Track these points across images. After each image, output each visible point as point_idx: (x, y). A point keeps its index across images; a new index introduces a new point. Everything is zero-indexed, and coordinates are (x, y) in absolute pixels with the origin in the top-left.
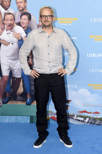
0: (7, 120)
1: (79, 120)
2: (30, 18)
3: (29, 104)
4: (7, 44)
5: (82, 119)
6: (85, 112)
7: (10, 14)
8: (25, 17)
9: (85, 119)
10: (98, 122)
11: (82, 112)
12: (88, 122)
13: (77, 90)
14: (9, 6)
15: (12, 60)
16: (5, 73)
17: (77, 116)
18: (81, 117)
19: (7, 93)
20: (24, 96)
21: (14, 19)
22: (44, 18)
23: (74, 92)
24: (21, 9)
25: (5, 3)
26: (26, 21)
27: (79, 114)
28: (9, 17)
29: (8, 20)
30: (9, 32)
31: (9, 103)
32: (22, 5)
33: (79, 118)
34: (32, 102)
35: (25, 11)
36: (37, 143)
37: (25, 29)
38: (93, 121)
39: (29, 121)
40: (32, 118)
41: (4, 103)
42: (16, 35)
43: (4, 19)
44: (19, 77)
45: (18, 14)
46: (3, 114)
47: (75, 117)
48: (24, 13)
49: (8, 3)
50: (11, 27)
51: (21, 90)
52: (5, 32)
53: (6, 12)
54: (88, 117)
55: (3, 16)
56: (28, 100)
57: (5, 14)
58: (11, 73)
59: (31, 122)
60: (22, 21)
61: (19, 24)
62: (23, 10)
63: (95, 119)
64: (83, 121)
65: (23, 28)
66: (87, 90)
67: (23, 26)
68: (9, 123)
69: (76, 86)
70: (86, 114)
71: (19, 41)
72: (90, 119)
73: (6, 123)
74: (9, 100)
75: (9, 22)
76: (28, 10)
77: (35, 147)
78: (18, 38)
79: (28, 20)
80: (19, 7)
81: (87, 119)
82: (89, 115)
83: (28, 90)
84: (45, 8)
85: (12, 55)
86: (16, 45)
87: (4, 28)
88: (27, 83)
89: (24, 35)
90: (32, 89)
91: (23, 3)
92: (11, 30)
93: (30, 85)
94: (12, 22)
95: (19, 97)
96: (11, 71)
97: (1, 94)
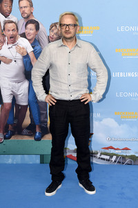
0: (10, 160)
1: (104, 159)
2: (37, 28)
3: (38, 139)
4: (8, 61)
5: (108, 157)
6: (112, 148)
7: (12, 22)
8: (31, 26)
9: (111, 157)
10: (128, 161)
11: (107, 148)
12: (115, 161)
13: (101, 120)
14: (10, 12)
15: (16, 82)
16: (7, 100)
17: (101, 154)
18: (106, 154)
19: (10, 126)
21: (17, 29)
22: (64, 27)
24: (26, 15)
25: (5, 9)
26: (32, 32)
27: (103, 151)
28: (10, 26)
29: (9, 30)
30: (10, 45)
31: (13, 138)
32: (27, 10)
33: (103, 156)
35: (31, 18)
36: (50, 190)
37: (32, 42)
38: (122, 160)
39: (38, 161)
40: (42, 157)
41: (5, 138)
42: (20, 50)
43: (4, 29)
44: (25, 104)
45: (22, 22)
46: (5, 153)
47: (98, 155)
48: (29, 20)
49: (8, 8)
50: (13, 39)
51: (27, 121)
52: (5, 46)
53: (6, 19)
54: (115, 155)
55: (2, 25)
56: (37, 134)
57: (5, 23)
58: (14, 99)
59: (42, 162)
61: (23, 35)
62: (28, 17)
63: (124, 157)
64: (109, 160)
65: (29, 40)
66: (113, 120)
67: (29, 38)
68: (12, 164)
69: (99, 115)
70: (112, 151)
71: (24, 57)
72: (117, 157)
73: (9, 164)
74: (13, 134)
75: (11, 33)
76: (36, 17)
77: (47, 194)
78: (22, 54)
79: (35, 30)
80: (23, 13)
81: (114, 158)
82: (117, 152)
83: (37, 121)
84: (66, 14)
85: (16, 76)
86: (20, 63)
87: (4, 41)
88: (35, 112)
89: (30, 49)
90: (42, 119)
91: (28, 8)
92: (13, 43)
93: (40, 114)
94: (15, 33)
95: (25, 131)
96: (14, 97)
97: (1, 126)
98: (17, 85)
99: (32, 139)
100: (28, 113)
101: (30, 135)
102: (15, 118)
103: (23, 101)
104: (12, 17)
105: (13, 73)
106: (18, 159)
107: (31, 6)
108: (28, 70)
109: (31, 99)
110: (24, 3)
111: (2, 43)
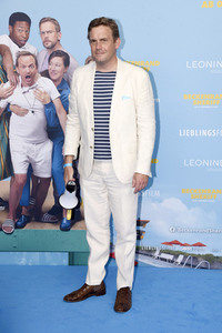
0: (23, 259)
1: (165, 260)
2: (67, 62)
3: (66, 229)
4: (23, 113)
5: (171, 257)
6: (177, 243)
7: (29, 54)
8: (57, 60)
9: (177, 256)
10: (201, 263)
11: (171, 243)
12: (182, 264)
13: (160, 201)
14: (26, 39)
15: (33, 143)
17: (161, 252)
18: (169, 252)
21: (37, 64)
23: (154, 205)
24: (50, 44)
25: (18, 34)
26: (58, 69)
27: (165, 247)
28: (26, 60)
29: (24, 67)
30: (26, 89)
31: (28, 227)
32: (51, 37)
33: (163, 256)
34: (72, 225)
35: (57, 49)
37: (58, 83)
38: (192, 262)
39: (65, 261)
40: (72, 256)
41: (16, 227)
42: (40, 95)
43: (17, 65)
45: (43, 55)
46: (15, 249)
47: (156, 254)
48: (55, 52)
49: (24, 34)
50: (30, 80)
51: (50, 201)
52: (18, 90)
53: (21, 50)
54: (182, 253)
55: (14, 58)
56: (64, 221)
57: (19, 55)
58: (31, 169)
59: (71, 262)
60: (52, 67)
61: (46, 74)
62: (53, 46)
63: (195, 258)
64: (172, 262)
65: (54, 81)
66: (180, 201)
67: (54, 78)
68: (27, 266)
69: (157, 194)
70: (177, 248)
71: (46, 106)
72: (185, 257)
73: (22, 266)
74: (28, 220)
75: (27, 70)
76: (64, 47)
78: (43, 101)
79: (63, 66)
80: (46, 41)
81: (181, 258)
82: (184, 249)
85: (34, 134)
86: (40, 115)
87: (17, 82)
88: (62, 187)
89: (55, 95)
91: (53, 34)
92: (30, 85)
94: (33, 70)
95: (46, 216)
96: (30, 165)
97: (11, 209)
98: (35, 147)
99: (57, 228)
100: (51, 189)
101: (54, 223)
102: (31, 197)
103: (44, 171)
104: (29, 47)
105: (29, 130)
106: (33, 259)
107: (58, 30)
108: (52, 124)
109: (55, 168)
110: (48, 26)
111: (14, 85)
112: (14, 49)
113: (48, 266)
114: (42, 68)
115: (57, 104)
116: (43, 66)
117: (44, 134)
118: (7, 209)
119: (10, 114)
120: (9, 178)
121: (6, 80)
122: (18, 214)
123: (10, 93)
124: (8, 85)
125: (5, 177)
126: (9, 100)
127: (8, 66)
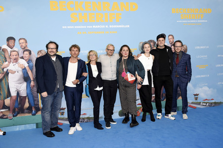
0: (17, 128)
2: (30, 53)
3: (34, 115)
4: (14, 72)
7: (15, 51)
8: (26, 53)
10: (86, 120)
14: (14, 46)
15: (18, 83)
20: (30, 109)
21: (18, 54)
25: (10, 44)
26: (27, 56)
28: (14, 53)
29: (13, 56)
30: (14, 64)
31: (18, 116)
32: (24, 45)
34: (36, 113)
35: (26, 49)
37: (27, 61)
39: (35, 127)
40: (37, 125)
41: (14, 116)
43: (10, 55)
44: (25, 95)
45: (21, 51)
46: (14, 125)
49: (13, 44)
50: (16, 60)
51: (27, 105)
52: (11, 64)
53: (12, 50)
55: (9, 53)
56: (33, 112)
57: (11, 52)
58: (18, 93)
59: (37, 127)
60: (24, 55)
61: (22, 58)
62: (24, 48)
63: (84, 119)
67: (26, 59)
68: (19, 131)
71: (23, 69)
73: (17, 131)
74: (18, 113)
75: (15, 57)
78: (22, 68)
79: (29, 55)
80: (21, 46)
83: (33, 105)
85: (19, 80)
86: (21, 73)
88: (31, 99)
89: (26, 65)
90: (36, 103)
92: (16, 62)
93: (34, 100)
94: (17, 57)
95: (26, 111)
96: (18, 92)
97: (11, 110)
98: (19, 85)
99: (31, 115)
100: (27, 100)
102: (19, 104)
103: (23, 94)
104: (15, 49)
106: (22, 128)
107: (26, 42)
108: (26, 76)
109: (28, 92)
110: (22, 41)
111: (10, 62)
112: (9, 50)
113: (28, 130)
114: (20, 56)
115: (28, 69)
116: (21, 55)
117: (23, 80)
118: (9, 110)
119: (8, 73)
120: (9, 98)
121: (6, 61)
122: (14, 111)
123: (8, 66)
124: (7, 63)
125: (8, 97)
126: (8, 68)
127: (7, 56)
